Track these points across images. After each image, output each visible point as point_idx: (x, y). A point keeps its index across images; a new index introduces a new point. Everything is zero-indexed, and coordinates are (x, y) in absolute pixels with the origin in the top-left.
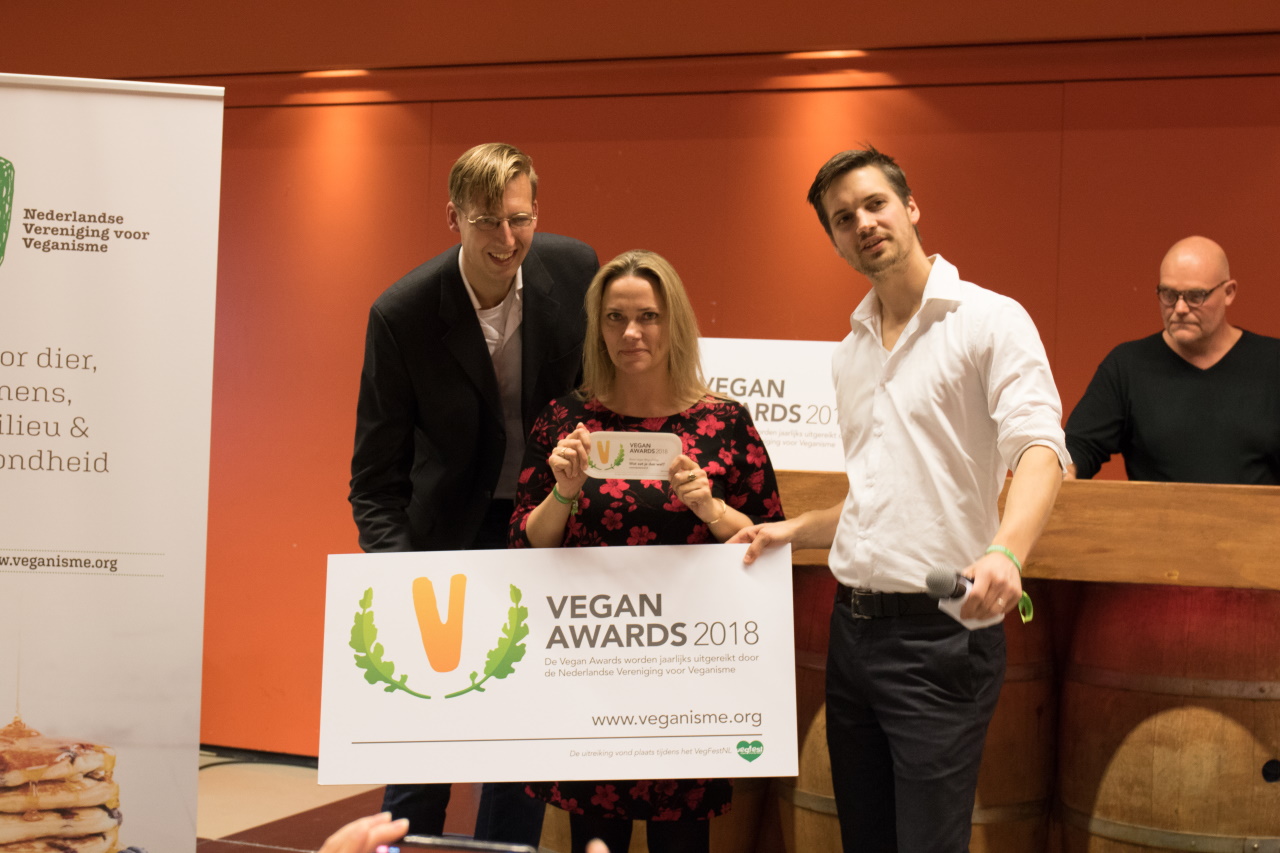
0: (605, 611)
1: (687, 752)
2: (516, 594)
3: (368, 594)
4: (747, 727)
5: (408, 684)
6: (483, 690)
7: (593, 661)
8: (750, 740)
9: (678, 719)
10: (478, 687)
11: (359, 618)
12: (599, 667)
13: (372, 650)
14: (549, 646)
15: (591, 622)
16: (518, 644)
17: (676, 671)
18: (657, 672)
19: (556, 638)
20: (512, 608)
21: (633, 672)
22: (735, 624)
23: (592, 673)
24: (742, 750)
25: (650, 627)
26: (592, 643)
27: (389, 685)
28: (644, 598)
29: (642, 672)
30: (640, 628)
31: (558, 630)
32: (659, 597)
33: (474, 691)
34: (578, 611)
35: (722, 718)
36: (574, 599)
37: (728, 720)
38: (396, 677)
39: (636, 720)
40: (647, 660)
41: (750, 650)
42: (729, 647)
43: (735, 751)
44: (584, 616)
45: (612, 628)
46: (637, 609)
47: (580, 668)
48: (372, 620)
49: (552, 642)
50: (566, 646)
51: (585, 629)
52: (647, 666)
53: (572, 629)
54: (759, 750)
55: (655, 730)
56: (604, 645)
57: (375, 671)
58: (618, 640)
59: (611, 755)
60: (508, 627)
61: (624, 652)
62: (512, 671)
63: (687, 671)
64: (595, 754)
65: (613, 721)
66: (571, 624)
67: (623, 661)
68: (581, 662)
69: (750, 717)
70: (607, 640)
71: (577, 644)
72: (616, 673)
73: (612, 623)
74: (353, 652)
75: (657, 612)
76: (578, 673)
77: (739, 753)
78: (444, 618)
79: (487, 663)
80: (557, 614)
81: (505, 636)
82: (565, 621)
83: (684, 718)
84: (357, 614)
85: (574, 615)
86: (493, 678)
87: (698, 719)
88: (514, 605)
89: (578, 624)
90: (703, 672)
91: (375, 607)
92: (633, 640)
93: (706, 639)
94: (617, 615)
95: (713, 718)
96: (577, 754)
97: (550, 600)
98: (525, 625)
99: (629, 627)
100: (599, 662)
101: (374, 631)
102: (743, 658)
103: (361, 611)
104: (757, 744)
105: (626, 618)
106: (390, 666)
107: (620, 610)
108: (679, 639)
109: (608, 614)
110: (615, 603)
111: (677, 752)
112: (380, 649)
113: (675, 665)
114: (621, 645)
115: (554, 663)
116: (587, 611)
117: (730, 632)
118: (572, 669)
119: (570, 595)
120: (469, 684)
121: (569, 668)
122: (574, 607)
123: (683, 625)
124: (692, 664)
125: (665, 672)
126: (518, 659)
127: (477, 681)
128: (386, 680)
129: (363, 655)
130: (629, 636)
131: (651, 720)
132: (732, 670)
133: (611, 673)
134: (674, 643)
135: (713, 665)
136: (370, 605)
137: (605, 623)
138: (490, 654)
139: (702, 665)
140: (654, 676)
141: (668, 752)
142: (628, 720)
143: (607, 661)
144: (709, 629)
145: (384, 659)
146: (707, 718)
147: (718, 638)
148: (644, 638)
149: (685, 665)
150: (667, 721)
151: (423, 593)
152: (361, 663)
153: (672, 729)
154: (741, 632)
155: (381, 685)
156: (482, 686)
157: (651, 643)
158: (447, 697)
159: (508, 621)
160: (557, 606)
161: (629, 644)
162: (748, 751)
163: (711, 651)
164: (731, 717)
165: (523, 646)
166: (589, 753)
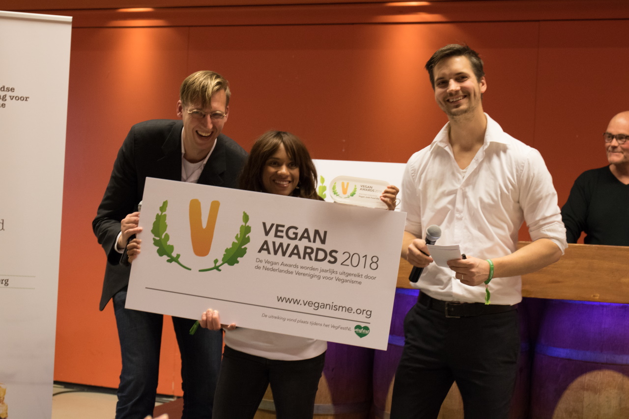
0: (294, 236)
1: (326, 326)
2: (246, 218)
3: (165, 204)
4: (362, 318)
5: (180, 260)
6: (220, 270)
7: (282, 264)
8: (363, 325)
9: (324, 306)
10: (217, 268)
11: (158, 217)
12: (286, 268)
13: (163, 237)
14: (260, 251)
15: (285, 241)
16: (243, 247)
17: (328, 278)
18: (317, 277)
19: (264, 247)
20: (242, 226)
21: (304, 275)
22: (366, 256)
23: (281, 271)
24: (357, 330)
25: (318, 250)
26: (284, 254)
27: (169, 258)
28: (317, 232)
29: (309, 275)
30: (312, 249)
31: (266, 243)
32: (325, 233)
33: (215, 270)
34: (279, 234)
35: (349, 310)
36: (278, 226)
37: (353, 311)
38: (174, 255)
39: (302, 302)
40: (313, 269)
41: (372, 273)
42: (360, 270)
43: (353, 330)
44: (282, 237)
45: (296, 247)
47: (275, 267)
48: (165, 220)
49: (262, 249)
50: (269, 253)
51: (281, 245)
52: (312, 272)
53: (274, 243)
54: (367, 332)
55: (311, 310)
56: (290, 256)
57: (164, 249)
58: (298, 254)
59: (284, 319)
60: (239, 236)
61: (301, 262)
62: (238, 262)
63: (334, 279)
64: (275, 318)
65: (288, 300)
66: (274, 241)
67: (299, 267)
68: (276, 264)
69: (365, 312)
70: (292, 254)
71: (276, 253)
72: (294, 273)
73: (297, 244)
74: (153, 236)
75: (323, 241)
76: (273, 270)
77: (356, 332)
78: (204, 225)
79: (224, 255)
80: (267, 233)
81: (236, 241)
82: (271, 238)
83: (328, 306)
84: (158, 214)
85: (276, 236)
86: (226, 265)
87: (336, 308)
88: (244, 224)
89: (278, 241)
90: (343, 281)
91: (167, 212)
92: (307, 256)
93: (348, 262)
94: (300, 239)
95: (344, 309)
96: (266, 316)
97: (264, 224)
98: (248, 237)
99: (306, 248)
100: (286, 265)
101: (166, 226)
102: (367, 277)
103: (160, 213)
104: (366, 328)
105: (305, 242)
106: (172, 248)
107: (302, 237)
108: (333, 260)
109: (295, 238)
110: (300, 232)
111: (321, 325)
112: (167, 237)
113: (328, 275)
114: (299, 257)
115: (261, 261)
116: (284, 234)
117: (362, 260)
118: (271, 267)
119: (276, 223)
120: (213, 265)
121: (269, 266)
122: (277, 231)
123: (336, 252)
124: (338, 276)
125: (321, 278)
126: (242, 256)
127: (218, 264)
128: (169, 255)
129: (157, 238)
130: (305, 253)
131: (309, 303)
132: (360, 283)
133: (292, 273)
134: (329, 262)
135: (349, 278)
136: (165, 211)
137: (293, 243)
138: (227, 250)
139: (343, 277)
140: (315, 279)
141: (316, 324)
142: (297, 302)
143: (290, 266)
144: (351, 257)
145: (169, 243)
146: (341, 308)
147: (355, 263)
148: (313, 256)
149: (333, 275)
150: (318, 306)
151: (195, 207)
152: (156, 243)
153: (321, 311)
154: (369, 261)
155: (165, 258)
156: (220, 268)
157: (316, 259)
158: (200, 271)
159: (239, 233)
160: (268, 228)
161: (304, 258)
162: (361, 331)
163: (349, 269)
165: (246, 249)
166: (272, 317)
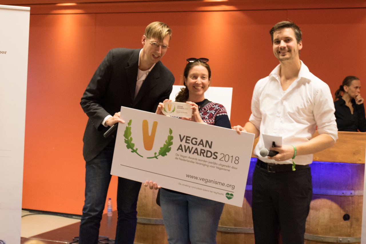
0: (195, 143)
1: (211, 192)
2: (171, 132)
3: (130, 121)
4: (230, 189)
5: (137, 151)
6: (157, 158)
7: (189, 157)
8: (230, 193)
9: (210, 181)
10: (156, 157)
11: (127, 128)
12: (191, 160)
13: (129, 139)
14: (178, 150)
15: (191, 145)
16: (169, 147)
17: (213, 167)
18: (207, 165)
19: (180, 148)
20: (169, 136)
21: (200, 164)
22: (232, 156)
23: (188, 161)
24: (227, 195)
25: (208, 151)
26: (190, 152)
27: (132, 150)
28: (207, 142)
29: (203, 164)
30: (204, 151)
31: (181, 145)
32: (212, 142)
33: (155, 158)
34: (188, 141)
35: (223, 184)
36: (187, 137)
37: (225, 185)
38: (135, 148)
39: (199, 178)
40: (205, 161)
41: (235, 166)
42: (229, 163)
43: (225, 195)
44: (189, 143)
45: (196, 149)
46: (204, 145)
47: (185, 159)
48: (130, 130)
49: (179, 149)
50: (182, 151)
51: (189, 147)
52: (204, 163)
53: (185, 146)
54: (232, 197)
55: (203, 183)
56: (193, 153)
57: (130, 145)
58: (197, 153)
59: (190, 187)
60: (167, 141)
61: (199, 157)
62: (166, 155)
63: (216, 168)
65: (192, 177)
66: (185, 145)
67: (198, 160)
68: (186, 157)
69: (231, 186)
70: (194, 152)
71: (186, 151)
72: (195, 162)
73: (197, 147)
75: (210, 147)
76: (185, 160)
77: (226, 196)
78: (150, 134)
79: (160, 151)
80: (181, 140)
81: (166, 144)
82: (183, 143)
83: (212, 182)
84: (127, 127)
85: (186, 142)
86: (160, 156)
87: (216, 183)
88: (170, 135)
89: (187, 145)
90: (220, 169)
91: (132, 126)
92: (202, 154)
93: (223, 159)
94: (198, 145)
95: (220, 184)
96: (180, 184)
97: (180, 135)
98: (172, 142)
99: (201, 150)
100: (191, 158)
101: (131, 133)
102: (233, 168)
103: (128, 126)
104: (232, 195)
106: (133, 145)
107: (200, 144)
108: (215, 157)
109: (196, 144)
110: (198, 141)
111: (208, 191)
112: (131, 139)
113: (212, 165)
114: (198, 155)
115: (178, 155)
116: (190, 142)
117: (231, 158)
118: (183, 159)
119: (186, 135)
120: (154, 156)
121: (182, 158)
122: (187, 139)
123: (217, 153)
124: (218, 166)
125: (209, 166)
126: (168, 152)
127: (156, 155)
128: (132, 149)
129: (127, 139)
130: (201, 152)
131: (203, 179)
132: (229, 171)
133: (194, 162)
134: (214, 158)
135: (223, 167)
136: (130, 125)
137: (195, 147)
138: (161, 148)
139: (220, 167)
140: (206, 167)
141: (206, 190)
142: (196, 178)
143: (193, 159)
144: (224, 156)
145: (132, 142)
146: (219, 183)
147: (227, 159)
148: (205, 154)
149: (215, 165)
150: (207, 181)
151: (145, 124)
152: (126, 142)
153: (208, 184)
154: (234, 159)
155: (130, 150)
156: (157, 157)
157: (207, 156)
158: (148, 158)
159: (167, 139)
160: (182, 138)
161: (200, 155)
162: (229, 196)
163: (224, 163)
164: (226, 185)
165: (171, 148)
166: (184, 185)
